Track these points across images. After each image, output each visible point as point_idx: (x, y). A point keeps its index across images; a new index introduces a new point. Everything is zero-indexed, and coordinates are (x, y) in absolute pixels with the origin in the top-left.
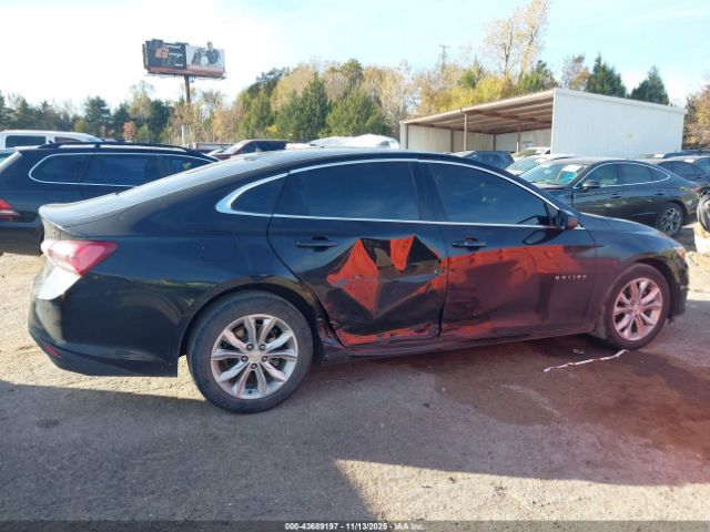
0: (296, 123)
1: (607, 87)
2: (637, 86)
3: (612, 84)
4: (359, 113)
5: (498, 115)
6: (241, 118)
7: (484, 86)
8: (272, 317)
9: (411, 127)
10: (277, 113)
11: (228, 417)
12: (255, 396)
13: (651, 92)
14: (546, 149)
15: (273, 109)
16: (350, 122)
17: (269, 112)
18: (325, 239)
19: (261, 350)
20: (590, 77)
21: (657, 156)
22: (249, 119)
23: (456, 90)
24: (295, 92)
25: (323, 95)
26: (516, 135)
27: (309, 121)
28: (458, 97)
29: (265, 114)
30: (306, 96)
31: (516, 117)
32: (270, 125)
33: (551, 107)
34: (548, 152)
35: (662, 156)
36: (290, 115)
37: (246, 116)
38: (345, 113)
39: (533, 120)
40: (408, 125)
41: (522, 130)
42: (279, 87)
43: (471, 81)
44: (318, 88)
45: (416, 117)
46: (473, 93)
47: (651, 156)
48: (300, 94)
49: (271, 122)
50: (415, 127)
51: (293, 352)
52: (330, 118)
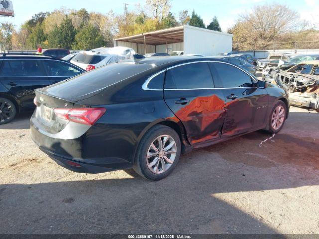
0: (59, 40)
1: (198, 24)
2: (209, 24)
3: (200, 24)
4: (91, 35)
5: (158, 37)
6: (27, 38)
7: (148, 24)
8: (168, 136)
9: (118, 42)
10: (47, 35)
11: (153, 183)
12: (162, 172)
13: (214, 27)
14: (181, 52)
15: (45, 33)
16: (87, 39)
17: (43, 34)
18: (185, 99)
19: (164, 151)
20: (191, 20)
21: (225, 54)
22: (33, 38)
23: (135, 25)
24: (56, 25)
25: (72, 26)
26: (166, 45)
27: (65, 38)
28: (137, 28)
29: (41, 35)
30: (63, 27)
31: (166, 38)
32: (44, 41)
33: (183, 33)
34: (182, 54)
35: (227, 54)
36: (55, 36)
37: (30, 36)
38: (84, 35)
39: (173, 39)
40: (117, 41)
41: (169, 43)
42: (46, 21)
43: (141, 21)
44: (68, 23)
45: (118, 37)
46: (143, 26)
47: (223, 54)
48: (59, 26)
49: (45, 39)
50: (120, 42)
51: (175, 150)
52: (77, 37)
